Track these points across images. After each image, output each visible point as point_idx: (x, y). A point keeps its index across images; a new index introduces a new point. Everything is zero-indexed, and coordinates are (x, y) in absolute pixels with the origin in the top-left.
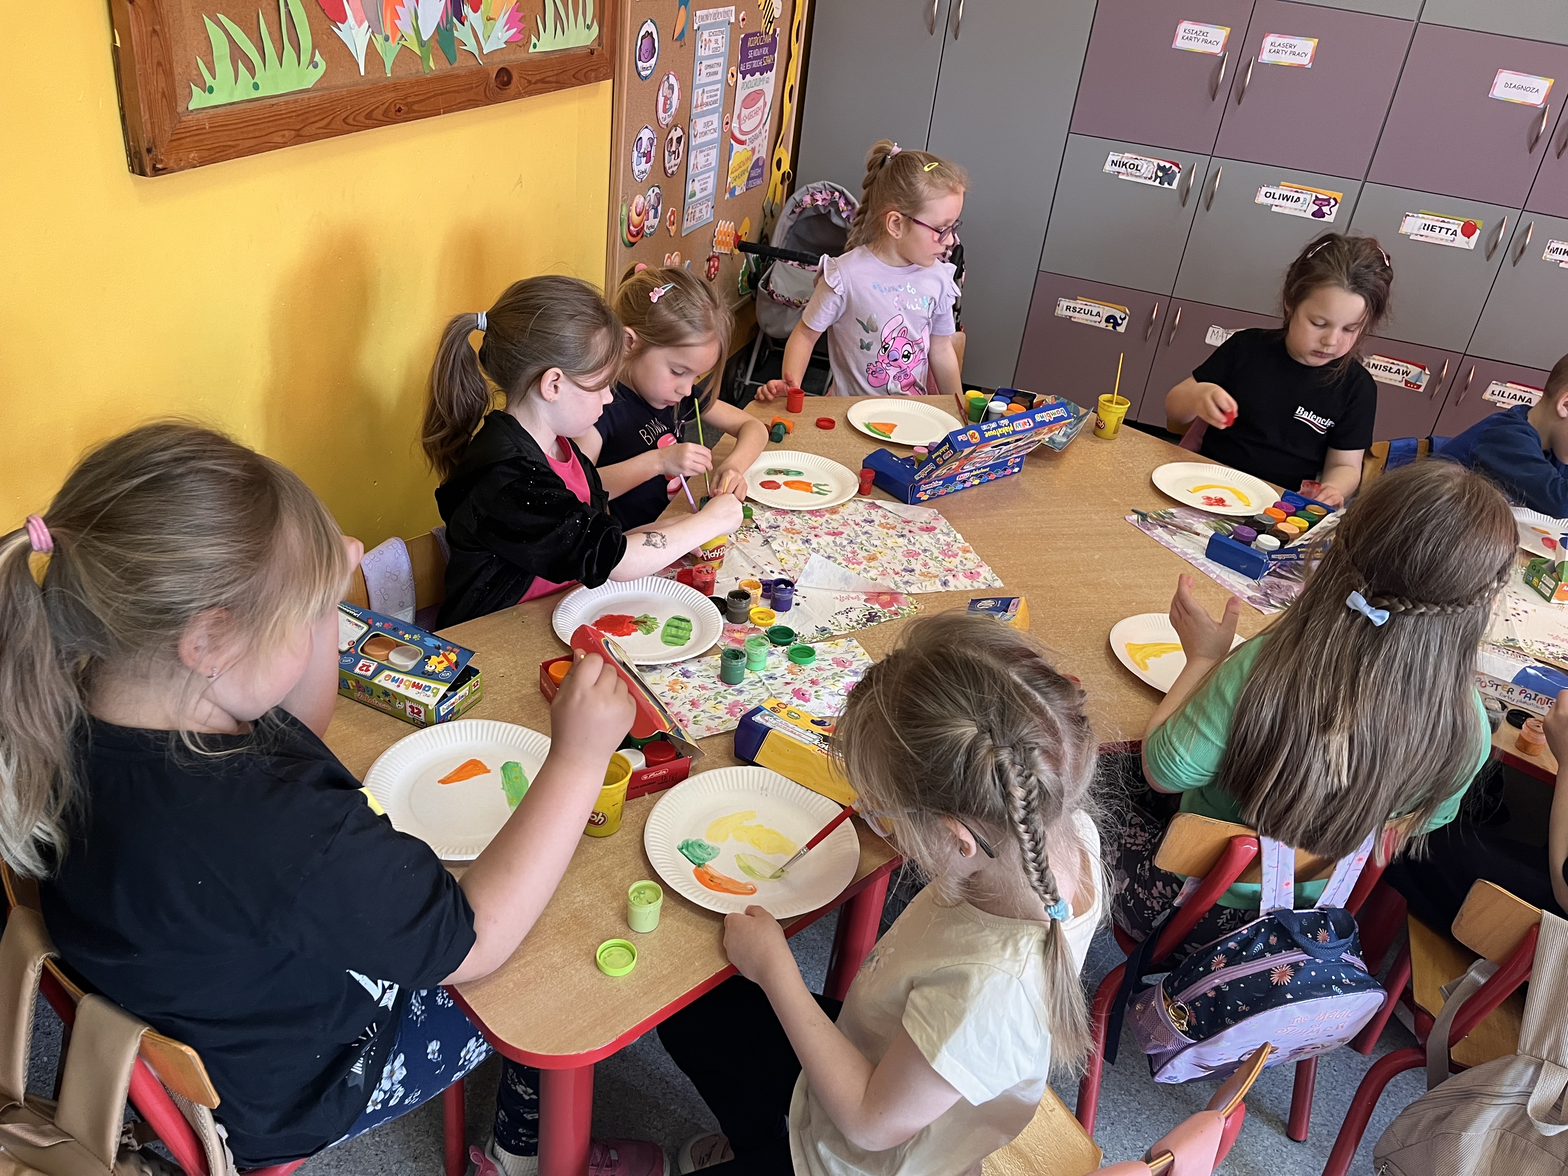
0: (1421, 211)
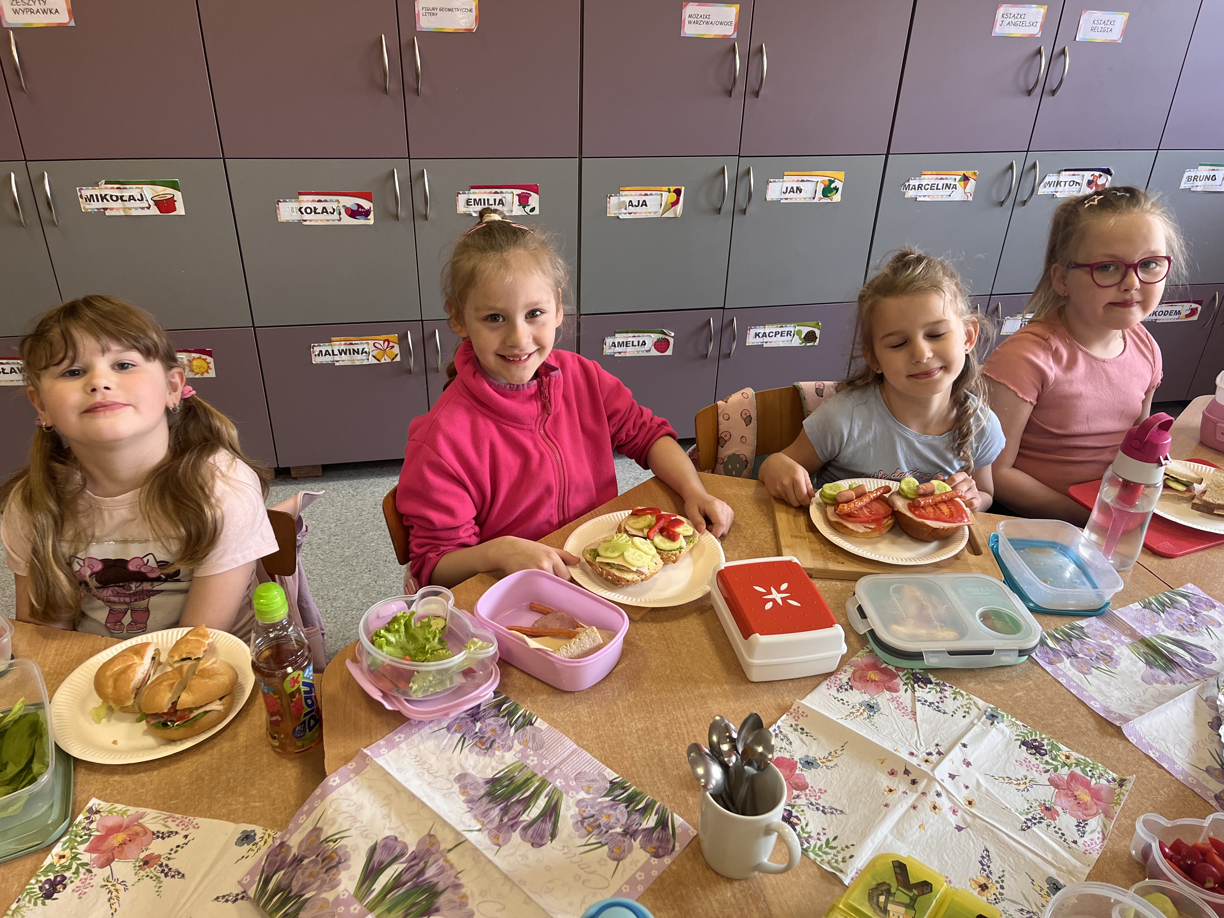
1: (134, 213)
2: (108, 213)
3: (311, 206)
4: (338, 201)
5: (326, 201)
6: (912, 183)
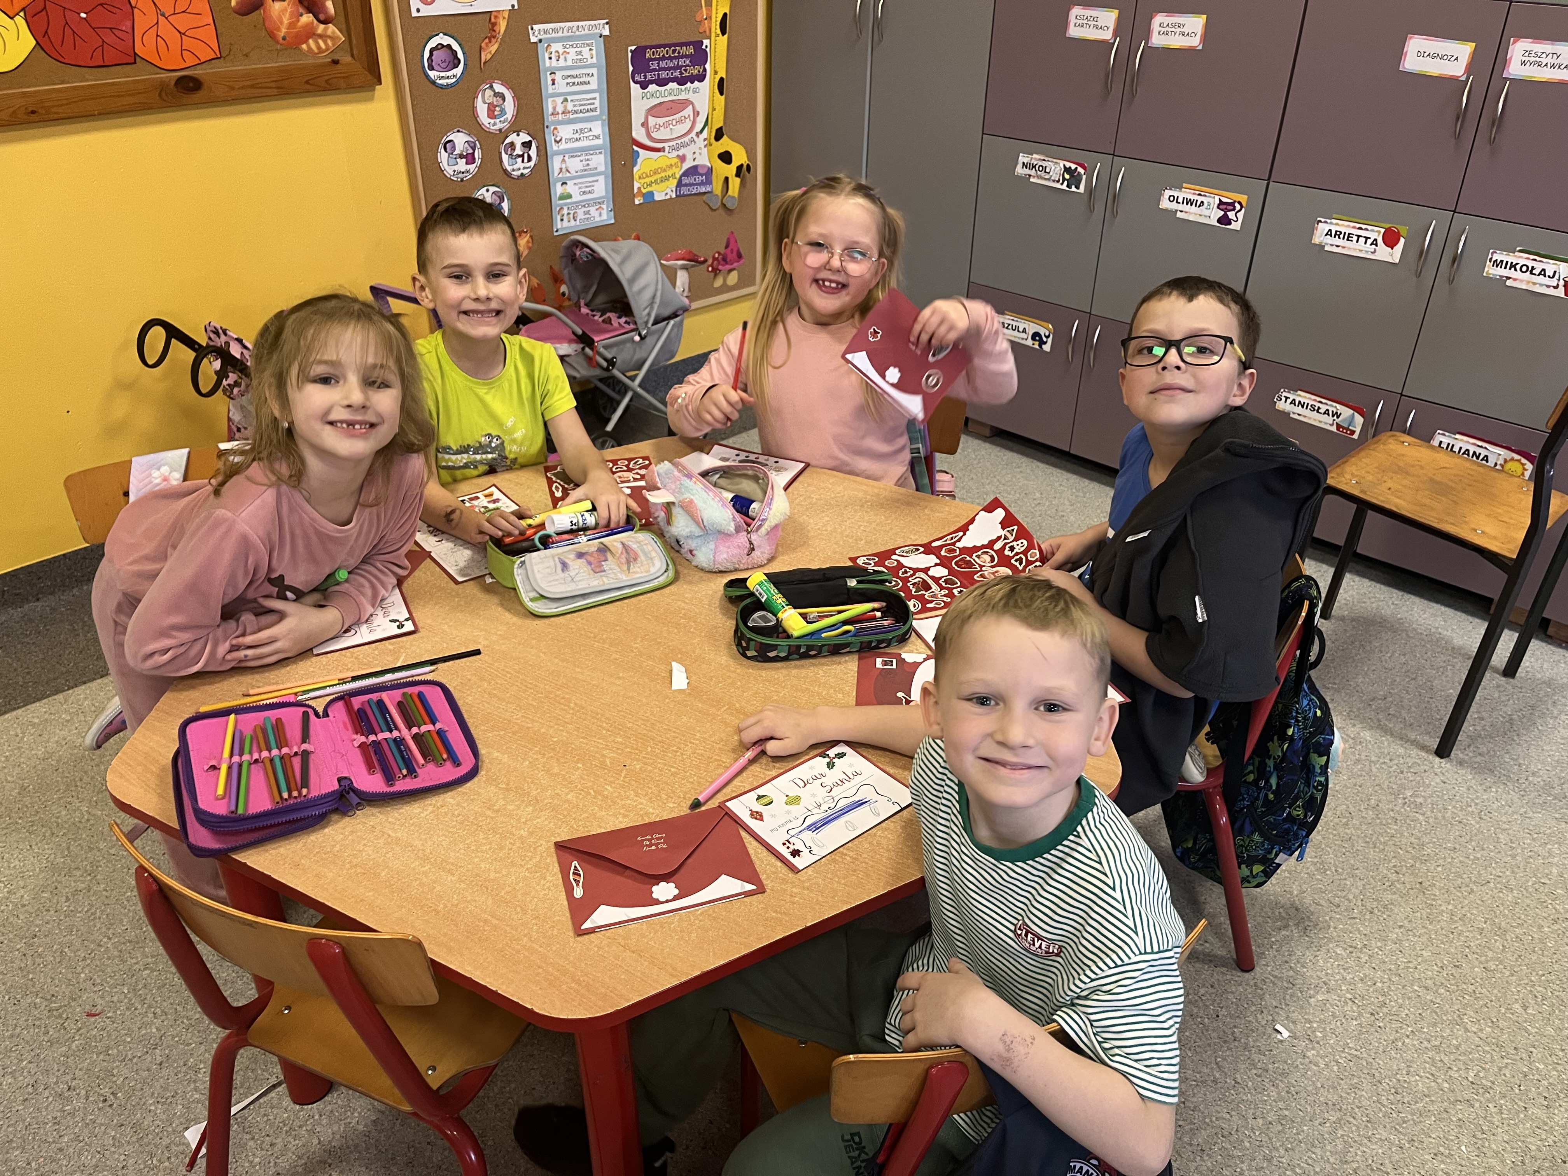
0: (1335, 216)
1: (1536, 289)
2: (1509, 283)
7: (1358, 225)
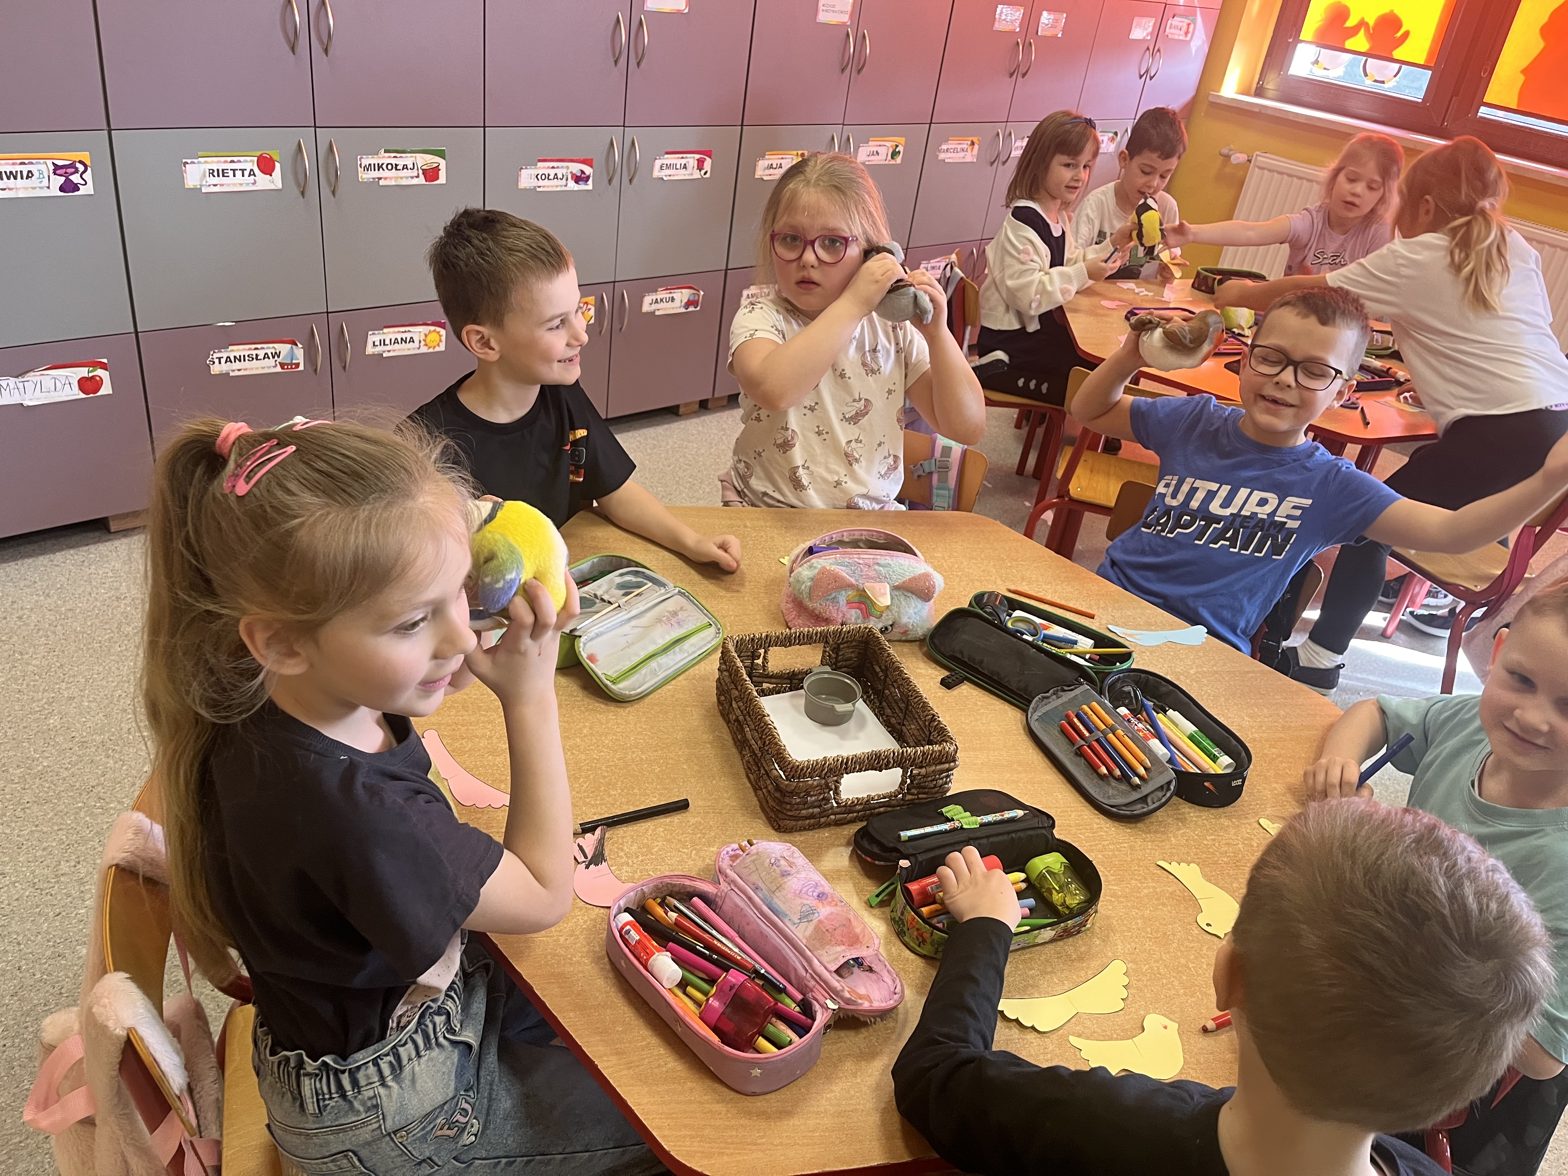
0: (200, 154)
1: (404, 182)
2: (382, 182)
3: (546, 172)
4: (568, 167)
5: (558, 167)
6: (944, 147)
7: (229, 159)
